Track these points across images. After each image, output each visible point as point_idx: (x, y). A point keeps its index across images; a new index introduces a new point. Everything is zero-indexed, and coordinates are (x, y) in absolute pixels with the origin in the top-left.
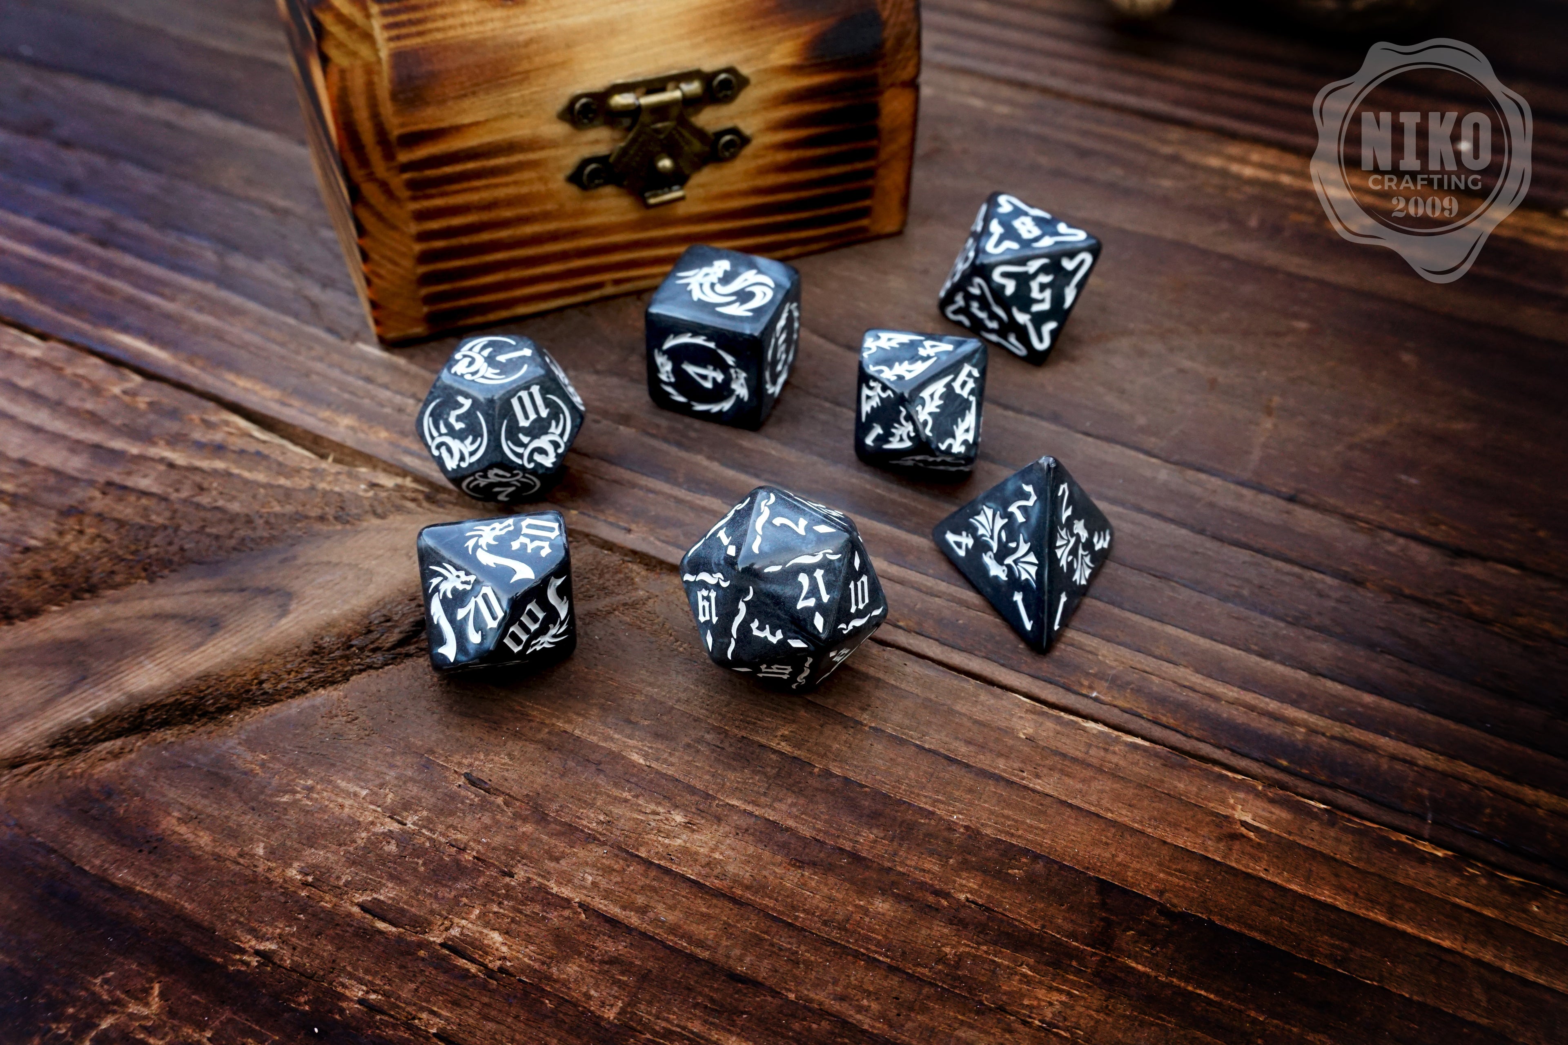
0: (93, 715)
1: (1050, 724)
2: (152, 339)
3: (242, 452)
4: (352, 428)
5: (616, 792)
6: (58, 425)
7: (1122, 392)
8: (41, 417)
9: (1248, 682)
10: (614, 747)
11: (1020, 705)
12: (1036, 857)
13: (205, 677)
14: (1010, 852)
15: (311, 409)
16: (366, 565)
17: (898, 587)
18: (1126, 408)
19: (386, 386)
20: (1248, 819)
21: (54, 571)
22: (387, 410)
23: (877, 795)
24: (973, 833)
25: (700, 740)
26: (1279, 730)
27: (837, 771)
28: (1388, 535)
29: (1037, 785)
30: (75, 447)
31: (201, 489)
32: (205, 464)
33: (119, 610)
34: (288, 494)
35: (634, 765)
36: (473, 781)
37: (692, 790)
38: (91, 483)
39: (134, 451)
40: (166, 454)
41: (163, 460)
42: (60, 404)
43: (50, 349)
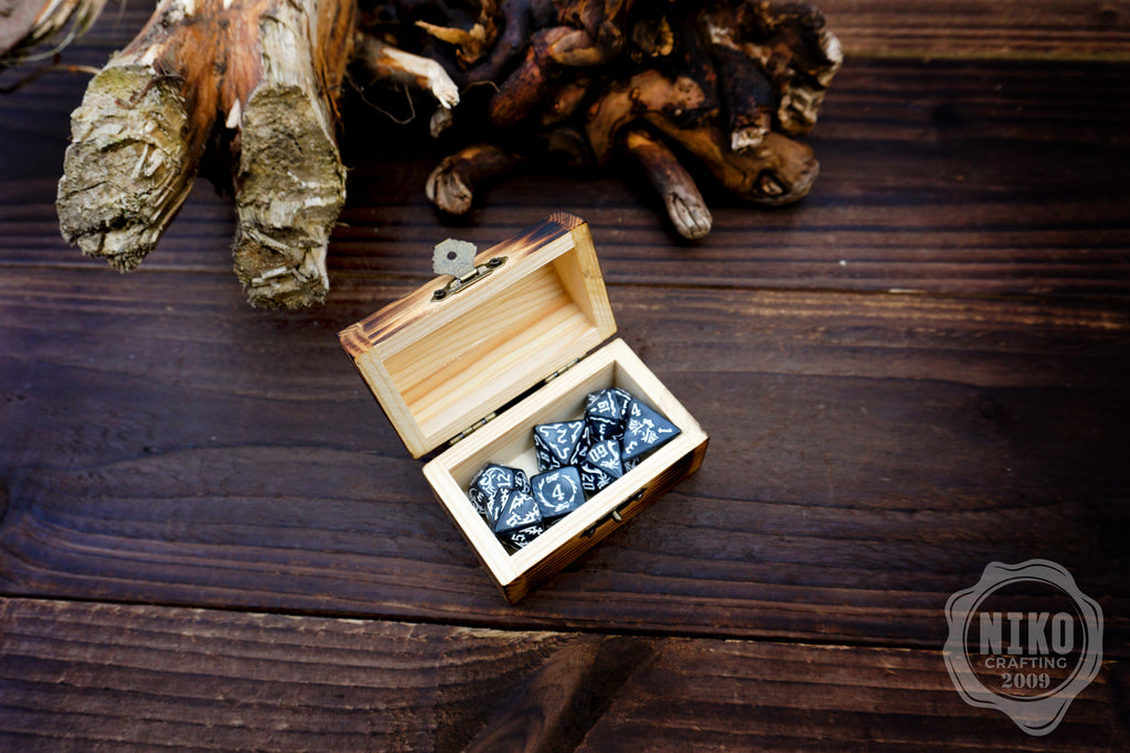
1: (816, 653)
2: (399, 599)
3: (478, 649)
4: (507, 615)
5: (696, 745)
6: (399, 665)
8: (388, 664)
9: (867, 603)
10: (687, 727)
11: (802, 648)
12: (835, 712)
14: (826, 713)
15: (486, 612)
16: (557, 683)
18: (778, 482)
20: (890, 666)
21: (452, 736)
23: (778, 709)
24: (812, 711)
26: (883, 621)
28: (887, 512)
29: (823, 681)
30: (414, 672)
31: (476, 673)
32: (468, 660)
33: (487, 742)
34: (506, 661)
35: (697, 732)
37: (721, 733)
38: (433, 688)
39: (437, 665)
40: (451, 661)
41: (452, 665)
42: (391, 653)
43: (367, 625)
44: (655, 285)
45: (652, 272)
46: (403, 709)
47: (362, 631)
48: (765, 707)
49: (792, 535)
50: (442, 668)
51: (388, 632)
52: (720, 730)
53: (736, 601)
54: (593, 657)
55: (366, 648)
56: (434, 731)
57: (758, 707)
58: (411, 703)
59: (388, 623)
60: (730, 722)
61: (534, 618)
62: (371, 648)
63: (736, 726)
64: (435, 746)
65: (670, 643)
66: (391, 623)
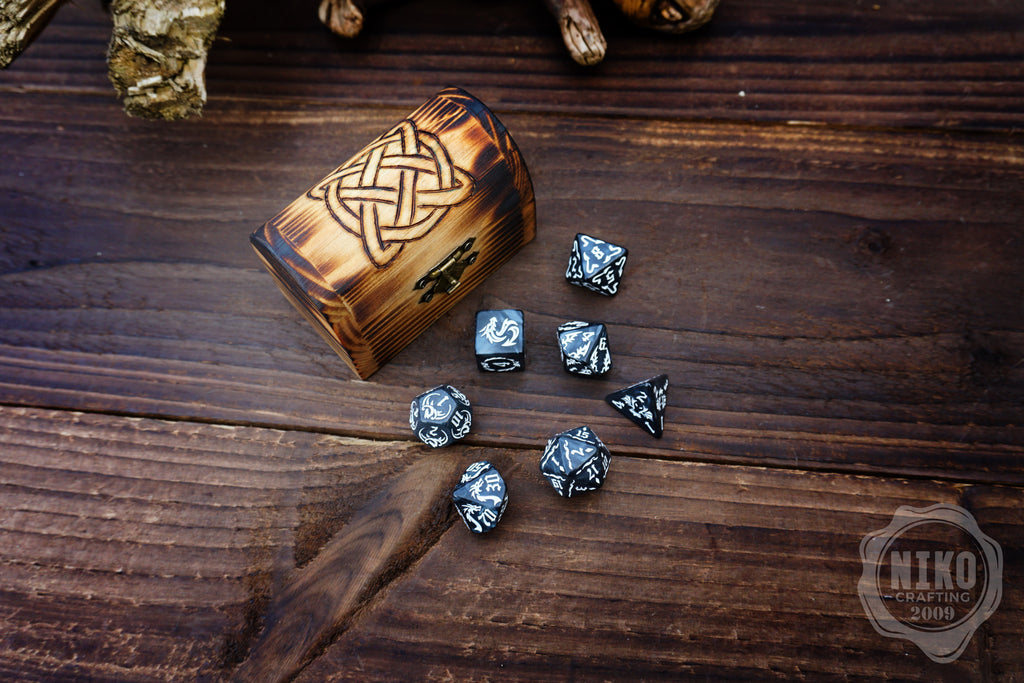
0: (365, 585)
1: (672, 469)
2: (272, 408)
3: (344, 455)
4: (374, 425)
6: (266, 468)
7: (648, 299)
8: (257, 466)
9: (728, 424)
10: (539, 532)
11: (660, 464)
12: (685, 523)
13: (392, 557)
14: (676, 524)
15: (354, 421)
16: (418, 488)
17: (602, 427)
18: (652, 307)
19: (375, 399)
20: (743, 483)
21: (313, 534)
22: (383, 411)
23: (629, 518)
24: (663, 521)
25: (565, 519)
26: (743, 441)
27: (613, 514)
28: (759, 338)
29: (676, 494)
30: (281, 475)
31: (340, 477)
32: (334, 465)
33: (345, 540)
34: (371, 467)
35: (548, 537)
36: (502, 563)
37: (571, 539)
38: (298, 490)
39: (304, 469)
40: (316, 466)
41: (317, 469)
42: (260, 457)
43: (238, 431)
44: (547, 114)
45: (545, 101)
46: (269, 507)
47: (233, 435)
48: (617, 517)
49: (662, 358)
50: (308, 471)
51: (258, 438)
52: (572, 536)
53: (599, 419)
54: (455, 466)
55: (236, 452)
56: (296, 529)
57: (610, 516)
58: (277, 503)
59: (259, 430)
60: (582, 529)
61: (401, 429)
62: (241, 452)
63: (586, 533)
64: (295, 542)
65: (530, 456)
66: (261, 429)
